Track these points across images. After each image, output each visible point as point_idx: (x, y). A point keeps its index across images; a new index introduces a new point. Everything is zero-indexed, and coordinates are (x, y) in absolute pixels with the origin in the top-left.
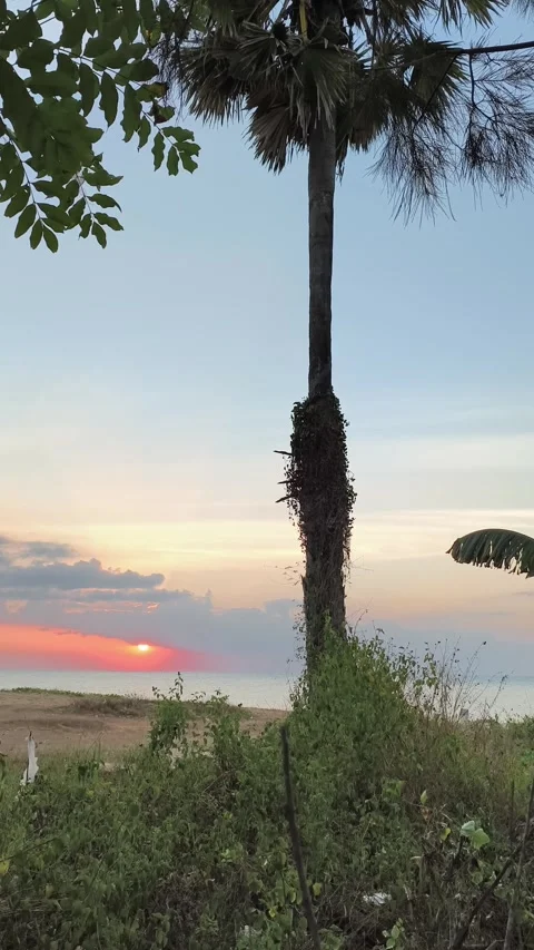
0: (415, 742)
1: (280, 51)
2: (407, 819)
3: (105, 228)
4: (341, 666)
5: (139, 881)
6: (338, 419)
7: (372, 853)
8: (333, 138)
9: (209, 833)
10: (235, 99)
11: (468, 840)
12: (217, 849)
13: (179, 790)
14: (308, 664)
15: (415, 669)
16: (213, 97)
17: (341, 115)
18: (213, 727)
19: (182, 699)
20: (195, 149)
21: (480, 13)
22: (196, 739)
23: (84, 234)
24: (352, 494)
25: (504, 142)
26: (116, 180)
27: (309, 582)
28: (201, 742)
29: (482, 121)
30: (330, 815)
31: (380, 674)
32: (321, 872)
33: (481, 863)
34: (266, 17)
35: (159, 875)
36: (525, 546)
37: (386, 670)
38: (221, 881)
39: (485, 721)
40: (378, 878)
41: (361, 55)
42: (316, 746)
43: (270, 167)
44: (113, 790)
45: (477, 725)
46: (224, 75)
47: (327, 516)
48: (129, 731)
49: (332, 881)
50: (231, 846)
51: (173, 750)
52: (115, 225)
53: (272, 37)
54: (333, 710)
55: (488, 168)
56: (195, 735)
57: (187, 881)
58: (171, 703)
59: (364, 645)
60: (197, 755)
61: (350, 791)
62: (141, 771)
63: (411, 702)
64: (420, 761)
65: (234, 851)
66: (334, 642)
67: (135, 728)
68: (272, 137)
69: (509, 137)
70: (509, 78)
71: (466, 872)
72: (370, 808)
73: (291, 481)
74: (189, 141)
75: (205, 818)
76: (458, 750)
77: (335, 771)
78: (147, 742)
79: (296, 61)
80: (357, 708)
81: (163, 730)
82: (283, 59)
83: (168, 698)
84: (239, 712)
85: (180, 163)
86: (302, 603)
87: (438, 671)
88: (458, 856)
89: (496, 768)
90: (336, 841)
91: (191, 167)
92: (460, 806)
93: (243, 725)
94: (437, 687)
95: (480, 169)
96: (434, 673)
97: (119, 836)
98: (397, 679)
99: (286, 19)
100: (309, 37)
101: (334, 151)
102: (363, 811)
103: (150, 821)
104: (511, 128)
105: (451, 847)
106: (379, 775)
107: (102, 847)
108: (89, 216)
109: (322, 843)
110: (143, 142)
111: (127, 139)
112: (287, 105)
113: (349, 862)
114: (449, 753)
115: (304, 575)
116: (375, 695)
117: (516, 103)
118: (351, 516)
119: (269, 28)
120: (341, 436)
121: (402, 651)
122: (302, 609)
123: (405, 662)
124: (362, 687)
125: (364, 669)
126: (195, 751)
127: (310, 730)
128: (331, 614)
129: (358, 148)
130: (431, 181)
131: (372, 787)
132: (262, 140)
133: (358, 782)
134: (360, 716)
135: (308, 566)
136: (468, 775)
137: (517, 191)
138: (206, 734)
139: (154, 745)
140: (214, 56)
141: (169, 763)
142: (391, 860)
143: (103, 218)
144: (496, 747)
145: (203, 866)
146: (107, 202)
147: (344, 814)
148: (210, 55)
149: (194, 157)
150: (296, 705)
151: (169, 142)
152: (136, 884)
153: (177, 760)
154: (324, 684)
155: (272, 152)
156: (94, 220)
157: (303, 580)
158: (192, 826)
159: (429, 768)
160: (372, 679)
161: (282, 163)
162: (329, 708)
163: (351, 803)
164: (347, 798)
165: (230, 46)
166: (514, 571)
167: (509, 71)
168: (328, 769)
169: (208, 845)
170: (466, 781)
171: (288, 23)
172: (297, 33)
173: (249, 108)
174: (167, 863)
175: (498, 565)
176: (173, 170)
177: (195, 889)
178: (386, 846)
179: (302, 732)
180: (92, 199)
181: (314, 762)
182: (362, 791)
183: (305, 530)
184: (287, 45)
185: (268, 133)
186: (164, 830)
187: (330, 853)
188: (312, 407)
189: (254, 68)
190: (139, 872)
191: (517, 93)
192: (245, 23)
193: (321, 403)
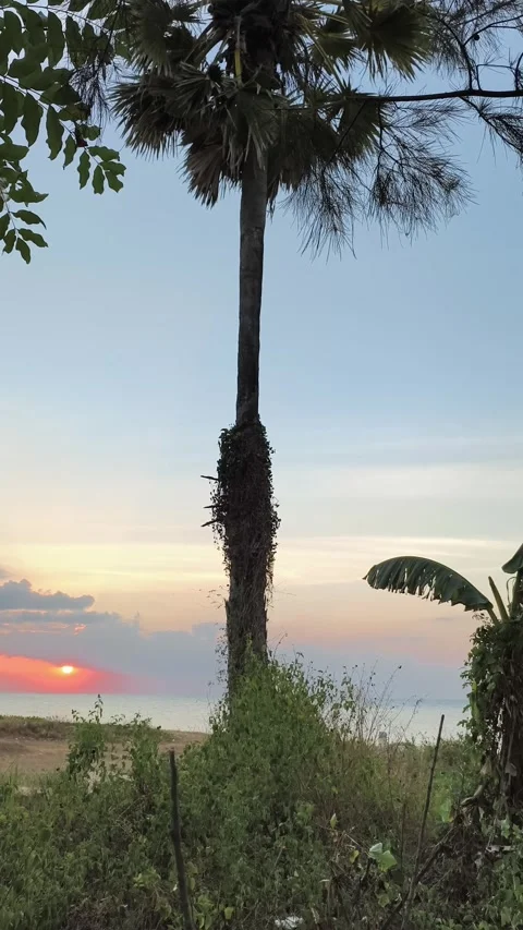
0: (331, 764)
1: (214, 92)
2: (319, 842)
3: (30, 243)
4: (260, 689)
5: (49, 909)
6: (264, 447)
7: (285, 875)
8: (265, 177)
9: (122, 859)
10: (170, 134)
11: (375, 862)
12: (129, 874)
13: (95, 815)
14: (230, 687)
15: (333, 692)
16: (149, 131)
17: (271, 156)
18: (132, 750)
19: (103, 721)
20: (121, 169)
21: (405, 68)
22: (114, 762)
23: (8, 249)
24: (275, 520)
25: (409, 184)
26: (41, 198)
27: (232, 606)
28: (120, 766)
29: (390, 164)
30: (244, 839)
31: (298, 697)
32: (233, 895)
33: (387, 885)
34: (203, 58)
35: (70, 902)
36: (438, 574)
37: (305, 694)
38: (133, 907)
39: (399, 744)
40: (290, 901)
41: (294, 100)
42: (234, 769)
43: (204, 201)
44: (26, 815)
45: (392, 748)
46: (160, 111)
47: (250, 541)
48: (50, 754)
49: (245, 905)
50: (143, 870)
51: (90, 773)
52: (40, 241)
53: (208, 78)
54: (251, 732)
55: (394, 209)
56: (113, 758)
57: (99, 907)
58: (90, 726)
59: (284, 669)
60: (115, 779)
61: (265, 813)
62: (57, 795)
63: (330, 725)
64: (336, 784)
65: (147, 876)
66: (254, 665)
67: (54, 751)
68: (206, 174)
69: (414, 179)
70: (415, 125)
71: (373, 894)
72: (284, 832)
73: (217, 506)
74: (115, 161)
75: (119, 843)
76: (372, 772)
77: (251, 795)
78: (64, 766)
79: (231, 102)
80: (274, 731)
81: (81, 753)
82: (218, 100)
83: (87, 721)
84: (158, 734)
85: (106, 182)
86: (225, 626)
87: (355, 694)
88: (365, 879)
89: (407, 790)
90: (249, 864)
91: (117, 186)
92: (373, 828)
93: (163, 748)
94: (353, 711)
95: (387, 209)
96: (351, 696)
97: (30, 862)
98: (315, 702)
99: (221, 62)
100: (244, 81)
101: (265, 189)
102: (277, 834)
103: (63, 847)
104: (416, 171)
105: (358, 870)
106: (294, 798)
107: (12, 873)
108: (13, 231)
109: (235, 868)
110: (69, 160)
111: (53, 157)
112: (220, 143)
113: (261, 885)
114: (363, 776)
115: (227, 599)
116: (293, 718)
117: (422, 149)
118: (274, 541)
119: (205, 70)
120: (266, 463)
121: (321, 674)
122: (224, 632)
123: (323, 685)
124: (281, 710)
125: (282, 693)
126: (114, 774)
127: (228, 753)
128: (253, 638)
129: (288, 188)
130: (339, 218)
131: (287, 810)
132: (196, 175)
133: (275, 805)
134: (278, 738)
135: (231, 590)
136: (381, 796)
137: (421, 230)
138: (124, 757)
139: (72, 769)
140: (150, 93)
141: (86, 787)
142: (302, 883)
143: (28, 234)
144: (409, 770)
145: (115, 892)
146: (31, 218)
147: (258, 837)
148: (147, 92)
149: (119, 177)
150: (215, 728)
151: (95, 161)
152: (46, 911)
153: (95, 784)
154: (243, 707)
155: (205, 186)
156: (18, 236)
157: (227, 604)
158: (105, 851)
159: (343, 790)
160: (290, 702)
161: (214, 198)
162: (247, 731)
163: (266, 827)
164: (262, 822)
165: (166, 84)
166: (427, 597)
167: (416, 118)
168: (245, 792)
169: (121, 871)
170: (380, 803)
171: (223, 66)
172: (232, 76)
173: (184, 143)
174: (78, 889)
175: (412, 592)
176: (99, 189)
177: (107, 915)
178: (298, 869)
179: (222, 755)
180: (17, 215)
181: (231, 785)
182: (278, 815)
183: (229, 554)
184: (222, 87)
185: (201, 169)
186: (77, 855)
187: (242, 878)
188: (239, 434)
189: (190, 106)
190: (50, 899)
191: (422, 139)
192: (183, 64)
193: (248, 430)
